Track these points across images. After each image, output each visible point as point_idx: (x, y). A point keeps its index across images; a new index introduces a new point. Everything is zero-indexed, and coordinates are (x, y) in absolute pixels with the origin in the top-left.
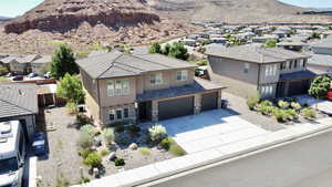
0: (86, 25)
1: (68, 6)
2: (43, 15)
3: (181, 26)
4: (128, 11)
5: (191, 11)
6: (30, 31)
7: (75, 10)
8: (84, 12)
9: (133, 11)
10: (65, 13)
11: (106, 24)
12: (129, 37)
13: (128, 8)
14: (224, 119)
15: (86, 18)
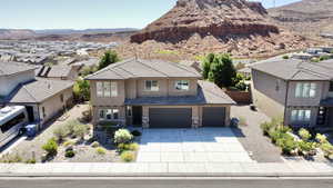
0: (196, 36)
1: (183, 19)
2: (160, 28)
3: (304, 39)
4: (241, 23)
5: (324, 22)
6: (148, 41)
7: (188, 22)
8: (196, 24)
9: (247, 23)
10: (179, 25)
11: (215, 36)
12: (237, 49)
13: (242, 19)
14: (217, 138)
15: (197, 30)
